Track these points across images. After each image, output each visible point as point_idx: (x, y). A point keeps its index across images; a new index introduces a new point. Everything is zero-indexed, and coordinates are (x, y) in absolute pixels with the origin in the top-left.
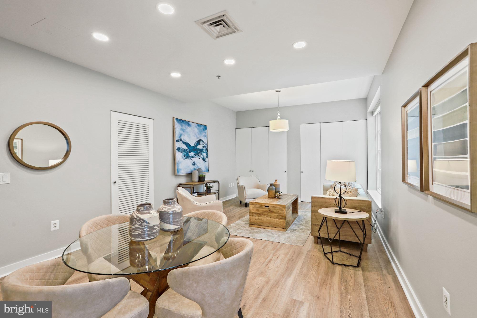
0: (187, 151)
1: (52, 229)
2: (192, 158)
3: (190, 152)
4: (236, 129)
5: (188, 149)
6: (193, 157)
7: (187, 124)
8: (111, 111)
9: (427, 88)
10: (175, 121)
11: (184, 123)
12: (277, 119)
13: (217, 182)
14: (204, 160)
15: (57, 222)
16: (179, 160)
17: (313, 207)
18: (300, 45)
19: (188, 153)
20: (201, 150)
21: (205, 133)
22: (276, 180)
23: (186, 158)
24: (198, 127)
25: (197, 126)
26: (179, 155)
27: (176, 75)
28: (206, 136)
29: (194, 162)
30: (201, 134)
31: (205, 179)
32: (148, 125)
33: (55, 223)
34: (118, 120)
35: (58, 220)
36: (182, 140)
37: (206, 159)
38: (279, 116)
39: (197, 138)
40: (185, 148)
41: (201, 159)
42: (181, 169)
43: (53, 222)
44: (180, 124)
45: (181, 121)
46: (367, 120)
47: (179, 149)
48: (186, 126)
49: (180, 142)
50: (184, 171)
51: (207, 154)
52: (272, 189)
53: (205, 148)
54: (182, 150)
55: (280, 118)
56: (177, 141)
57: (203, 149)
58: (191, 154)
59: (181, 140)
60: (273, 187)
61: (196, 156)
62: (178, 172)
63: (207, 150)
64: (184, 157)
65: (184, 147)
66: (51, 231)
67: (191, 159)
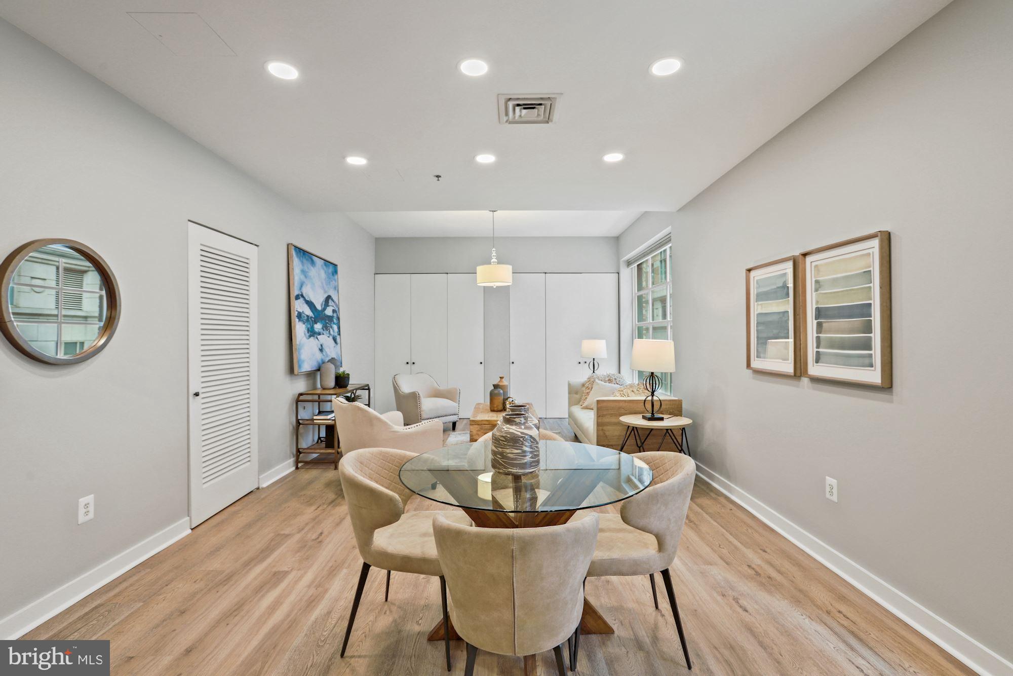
0: (312, 321)
1: (82, 519)
2: (319, 337)
3: (316, 323)
4: (376, 275)
5: (313, 316)
6: (319, 334)
7: (310, 260)
8: (189, 222)
9: (805, 258)
10: (293, 252)
11: (305, 258)
12: (490, 264)
13: (367, 388)
14: (335, 340)
15: (90, 498)
16: (301, 340)
17: (599, 416)
18: (613, 157)
19: (313, 326)
20: (330, 318)
21: (335, 281)
22: (501, 378)
23: (310, 336)
24: (324, 267)
25: (323, 265)
26: (300, 329)
27: (356, 161)
28: (336, 288)
29: (321, 345)
30: (329, 282)
31: (350, 383)
32: (247, 259)
33: (86, 502)
34: (201, 245)
35: (93, 495)
36: (304, 295)
37: (338, 340)
38: (495, 257)
39: (325, 292)
40: (308, 315)
41: (331, 337)
42: (304, 361)
43: (83, 501)
44: (300, 259)
45: (303, 253)
46: (618, 273)
47: (300, 316)
48: (309, 265)
49: (302, 299)
50: (307, 367)
51: (339, 328)
52: (499, 394)
53: (335, 315)
54: (304, 317)
55: (496, 261)
56: (297, 298)
57: (332, 317)
58: (318, 327)
59: (302, 296)
60: (499, 391)
61: (324, 330)
62: (300, 367)
63: (338, 319)
64: (308, 332)
65: (308, 312)
66: (78, 525)
67: (317, 338)
